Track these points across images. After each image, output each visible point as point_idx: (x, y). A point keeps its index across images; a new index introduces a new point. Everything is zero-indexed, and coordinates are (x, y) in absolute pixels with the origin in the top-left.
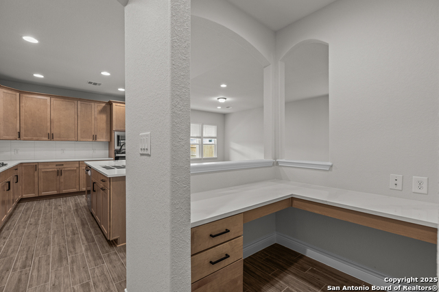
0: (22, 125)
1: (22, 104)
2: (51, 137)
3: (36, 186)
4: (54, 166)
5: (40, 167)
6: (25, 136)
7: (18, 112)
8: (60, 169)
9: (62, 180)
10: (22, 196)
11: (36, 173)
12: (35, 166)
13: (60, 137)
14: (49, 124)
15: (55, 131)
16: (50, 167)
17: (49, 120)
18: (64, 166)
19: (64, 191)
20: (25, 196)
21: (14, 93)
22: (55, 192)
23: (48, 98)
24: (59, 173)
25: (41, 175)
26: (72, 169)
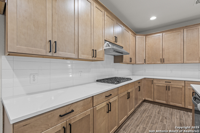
0: (147, 55)
1: (147, 43)
2: (162, 61)
3: (153, 94)
4: (164, 83)
5: (155, 81)
6: (148, 61)
7: (145, 47)
8: (168, 86)
9: (170, 94)
10: (145, 98)
11: (152, 85)
12: (152, 81)
13: (169, 61)
14: (161, 52)
15: (165, 57)
16: (161, 82)
17: (161, 49)
18: (172, 83)
19: (171, 104)
20: (147, 99)
21: (142, 37)
22: (164, 102)
23: (161, 34)
24: (168, 88)
25: (155, 87)
26: (178, 87)
